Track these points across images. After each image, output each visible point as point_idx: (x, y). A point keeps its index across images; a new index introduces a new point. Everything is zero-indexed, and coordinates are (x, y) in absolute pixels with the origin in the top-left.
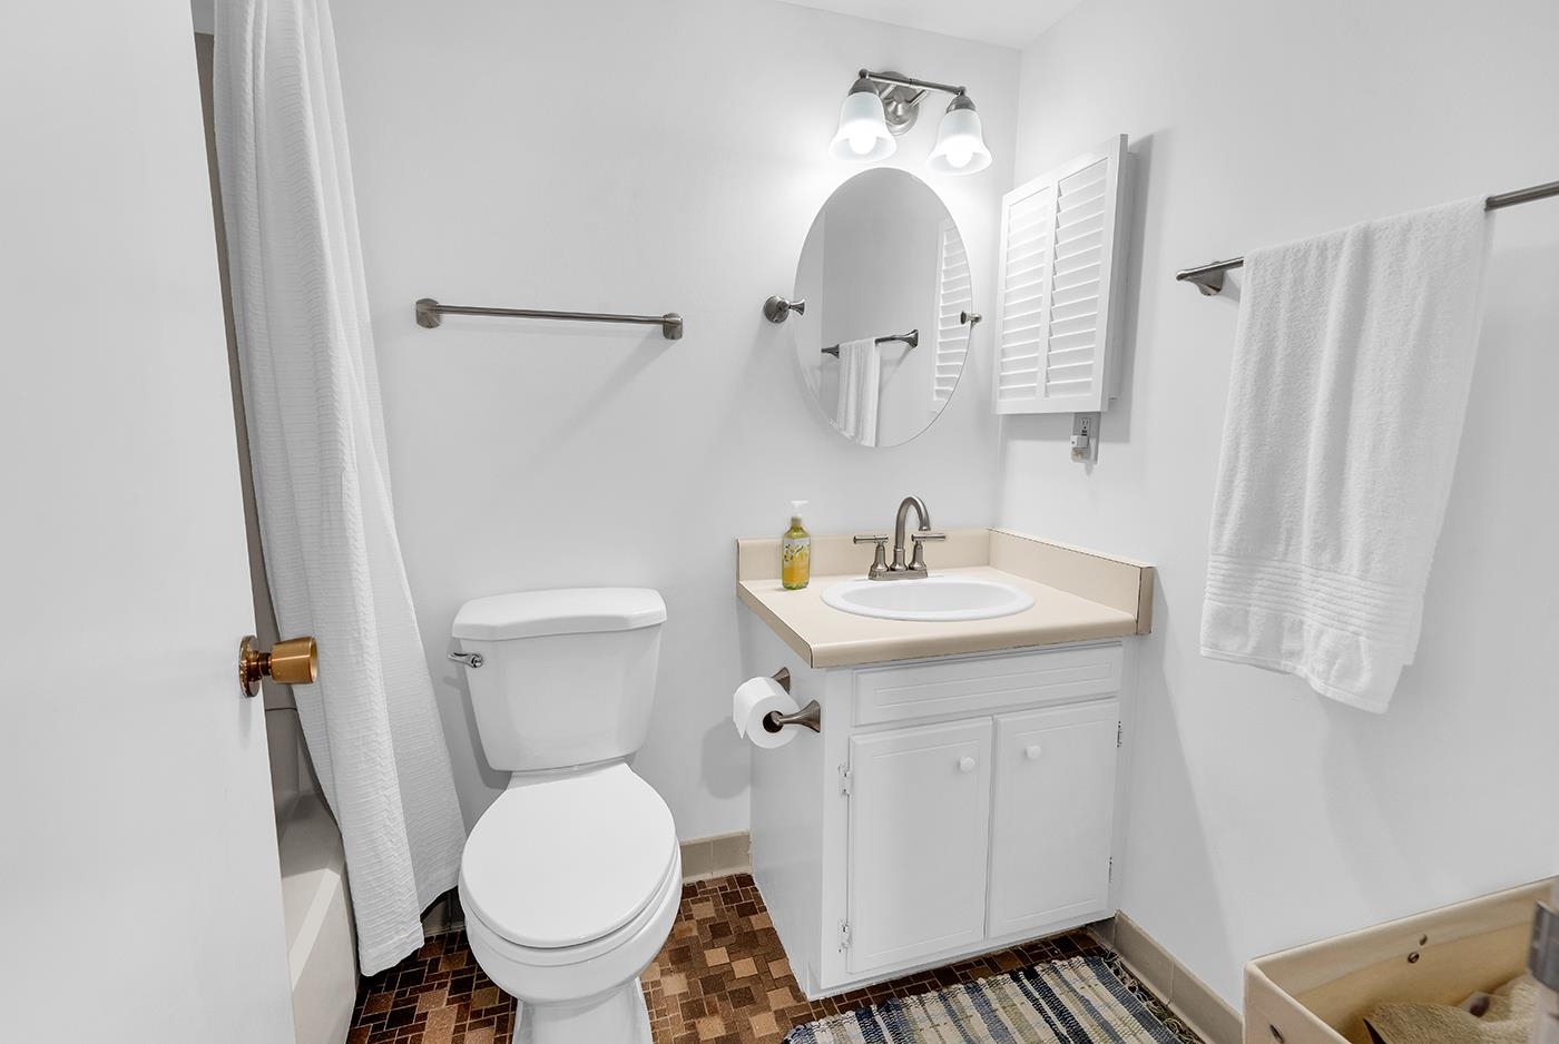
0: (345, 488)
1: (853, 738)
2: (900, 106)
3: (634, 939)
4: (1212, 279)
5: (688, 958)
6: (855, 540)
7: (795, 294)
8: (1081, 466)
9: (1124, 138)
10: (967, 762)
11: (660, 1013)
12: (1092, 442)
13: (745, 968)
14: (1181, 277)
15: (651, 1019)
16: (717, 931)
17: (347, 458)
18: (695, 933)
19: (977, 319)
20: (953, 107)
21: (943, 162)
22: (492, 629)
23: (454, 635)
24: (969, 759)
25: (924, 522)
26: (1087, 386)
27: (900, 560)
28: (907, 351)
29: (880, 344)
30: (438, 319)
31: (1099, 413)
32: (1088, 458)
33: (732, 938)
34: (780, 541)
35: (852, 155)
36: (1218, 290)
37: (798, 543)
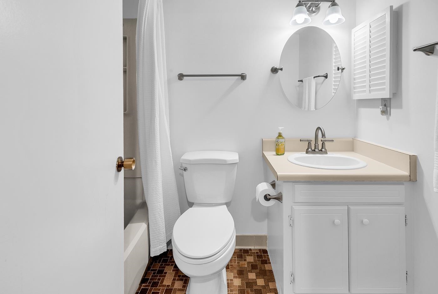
0: (155, 121)
1: (293, 206)
2: (314, 8)
3: (217, 260)
4: (429, 50)
5: (243, 274)
6: (300, 140)
7: (280, 65)
8: (385, 117)
9: (391, 7)
10: (337, 221)
11: (231, 291)
12: (388, 109)
13: (261, 282)
14: (415, 50)
15: (228, 292)
16: (254, 267)
17: (156, 114)
18: (246, 266)
19: (343, 69)
20: (331, 6)
21: (328, 23)
22: (190, 161)
23: (181, 162)
24: (338, 220)
25: (323, 135)
26: (384, 89)
27: (317, 147)
28: (324, 80)
29: (315, 78)
30: (183, 78)
31: (390, 99)
32: (387, 114)
33: (258, 271)
34: (275, 139)
35: (297, 24)
36: (432, 53)
37: (281, 140)
